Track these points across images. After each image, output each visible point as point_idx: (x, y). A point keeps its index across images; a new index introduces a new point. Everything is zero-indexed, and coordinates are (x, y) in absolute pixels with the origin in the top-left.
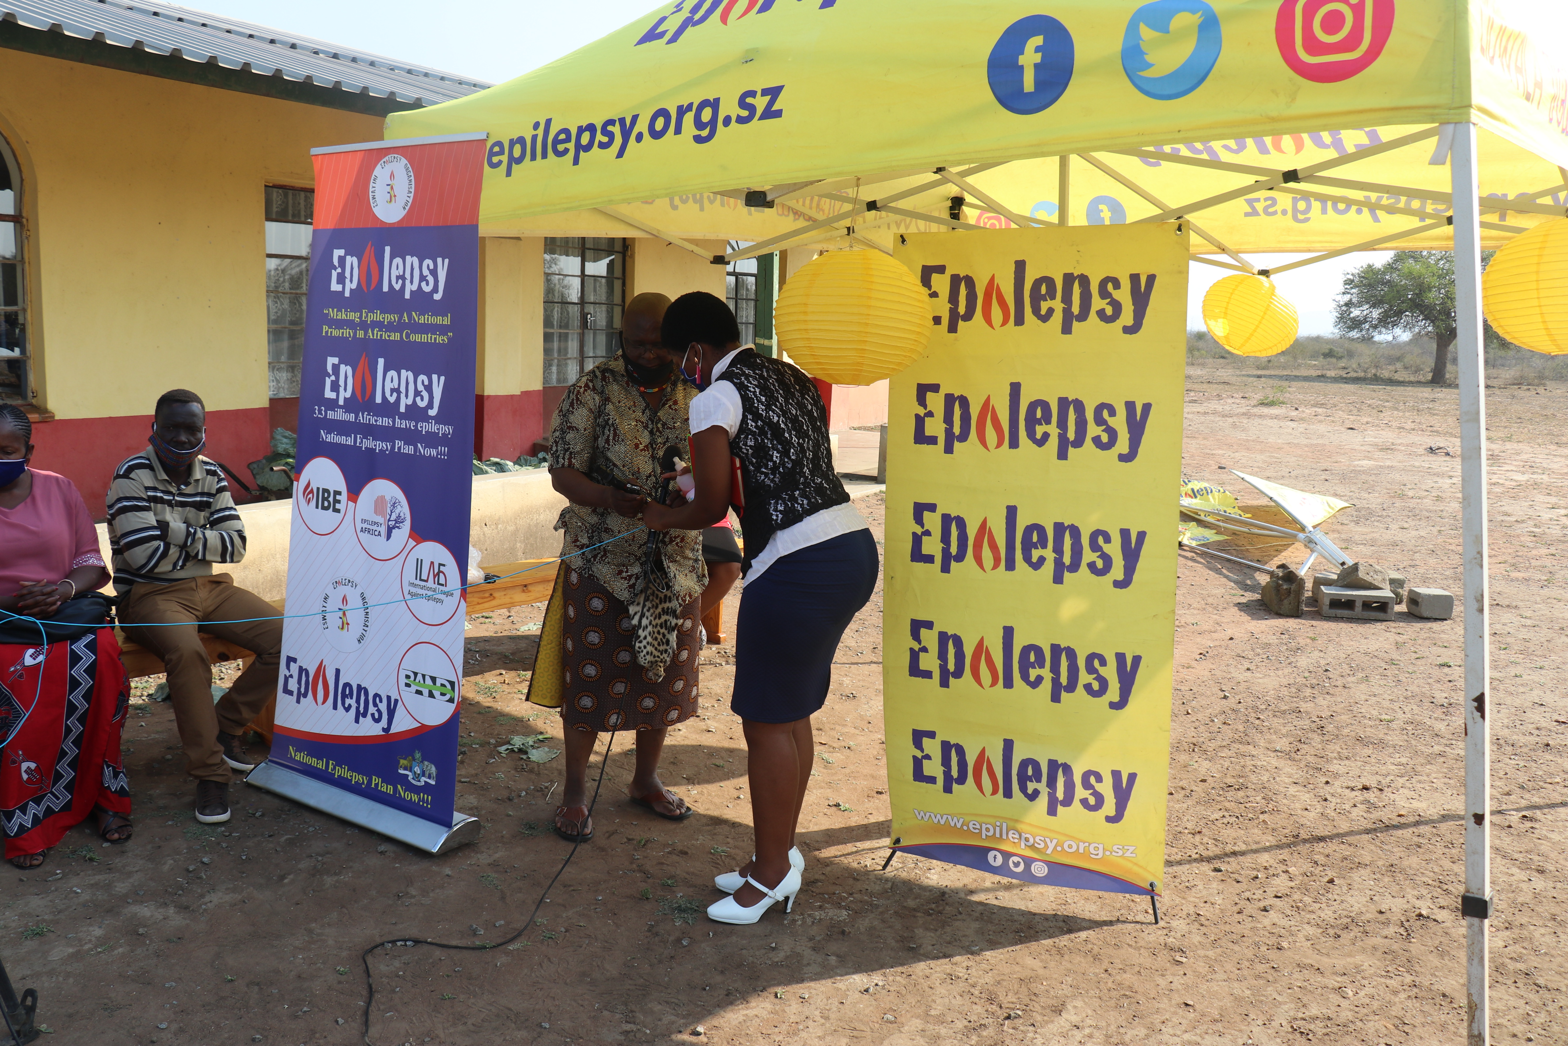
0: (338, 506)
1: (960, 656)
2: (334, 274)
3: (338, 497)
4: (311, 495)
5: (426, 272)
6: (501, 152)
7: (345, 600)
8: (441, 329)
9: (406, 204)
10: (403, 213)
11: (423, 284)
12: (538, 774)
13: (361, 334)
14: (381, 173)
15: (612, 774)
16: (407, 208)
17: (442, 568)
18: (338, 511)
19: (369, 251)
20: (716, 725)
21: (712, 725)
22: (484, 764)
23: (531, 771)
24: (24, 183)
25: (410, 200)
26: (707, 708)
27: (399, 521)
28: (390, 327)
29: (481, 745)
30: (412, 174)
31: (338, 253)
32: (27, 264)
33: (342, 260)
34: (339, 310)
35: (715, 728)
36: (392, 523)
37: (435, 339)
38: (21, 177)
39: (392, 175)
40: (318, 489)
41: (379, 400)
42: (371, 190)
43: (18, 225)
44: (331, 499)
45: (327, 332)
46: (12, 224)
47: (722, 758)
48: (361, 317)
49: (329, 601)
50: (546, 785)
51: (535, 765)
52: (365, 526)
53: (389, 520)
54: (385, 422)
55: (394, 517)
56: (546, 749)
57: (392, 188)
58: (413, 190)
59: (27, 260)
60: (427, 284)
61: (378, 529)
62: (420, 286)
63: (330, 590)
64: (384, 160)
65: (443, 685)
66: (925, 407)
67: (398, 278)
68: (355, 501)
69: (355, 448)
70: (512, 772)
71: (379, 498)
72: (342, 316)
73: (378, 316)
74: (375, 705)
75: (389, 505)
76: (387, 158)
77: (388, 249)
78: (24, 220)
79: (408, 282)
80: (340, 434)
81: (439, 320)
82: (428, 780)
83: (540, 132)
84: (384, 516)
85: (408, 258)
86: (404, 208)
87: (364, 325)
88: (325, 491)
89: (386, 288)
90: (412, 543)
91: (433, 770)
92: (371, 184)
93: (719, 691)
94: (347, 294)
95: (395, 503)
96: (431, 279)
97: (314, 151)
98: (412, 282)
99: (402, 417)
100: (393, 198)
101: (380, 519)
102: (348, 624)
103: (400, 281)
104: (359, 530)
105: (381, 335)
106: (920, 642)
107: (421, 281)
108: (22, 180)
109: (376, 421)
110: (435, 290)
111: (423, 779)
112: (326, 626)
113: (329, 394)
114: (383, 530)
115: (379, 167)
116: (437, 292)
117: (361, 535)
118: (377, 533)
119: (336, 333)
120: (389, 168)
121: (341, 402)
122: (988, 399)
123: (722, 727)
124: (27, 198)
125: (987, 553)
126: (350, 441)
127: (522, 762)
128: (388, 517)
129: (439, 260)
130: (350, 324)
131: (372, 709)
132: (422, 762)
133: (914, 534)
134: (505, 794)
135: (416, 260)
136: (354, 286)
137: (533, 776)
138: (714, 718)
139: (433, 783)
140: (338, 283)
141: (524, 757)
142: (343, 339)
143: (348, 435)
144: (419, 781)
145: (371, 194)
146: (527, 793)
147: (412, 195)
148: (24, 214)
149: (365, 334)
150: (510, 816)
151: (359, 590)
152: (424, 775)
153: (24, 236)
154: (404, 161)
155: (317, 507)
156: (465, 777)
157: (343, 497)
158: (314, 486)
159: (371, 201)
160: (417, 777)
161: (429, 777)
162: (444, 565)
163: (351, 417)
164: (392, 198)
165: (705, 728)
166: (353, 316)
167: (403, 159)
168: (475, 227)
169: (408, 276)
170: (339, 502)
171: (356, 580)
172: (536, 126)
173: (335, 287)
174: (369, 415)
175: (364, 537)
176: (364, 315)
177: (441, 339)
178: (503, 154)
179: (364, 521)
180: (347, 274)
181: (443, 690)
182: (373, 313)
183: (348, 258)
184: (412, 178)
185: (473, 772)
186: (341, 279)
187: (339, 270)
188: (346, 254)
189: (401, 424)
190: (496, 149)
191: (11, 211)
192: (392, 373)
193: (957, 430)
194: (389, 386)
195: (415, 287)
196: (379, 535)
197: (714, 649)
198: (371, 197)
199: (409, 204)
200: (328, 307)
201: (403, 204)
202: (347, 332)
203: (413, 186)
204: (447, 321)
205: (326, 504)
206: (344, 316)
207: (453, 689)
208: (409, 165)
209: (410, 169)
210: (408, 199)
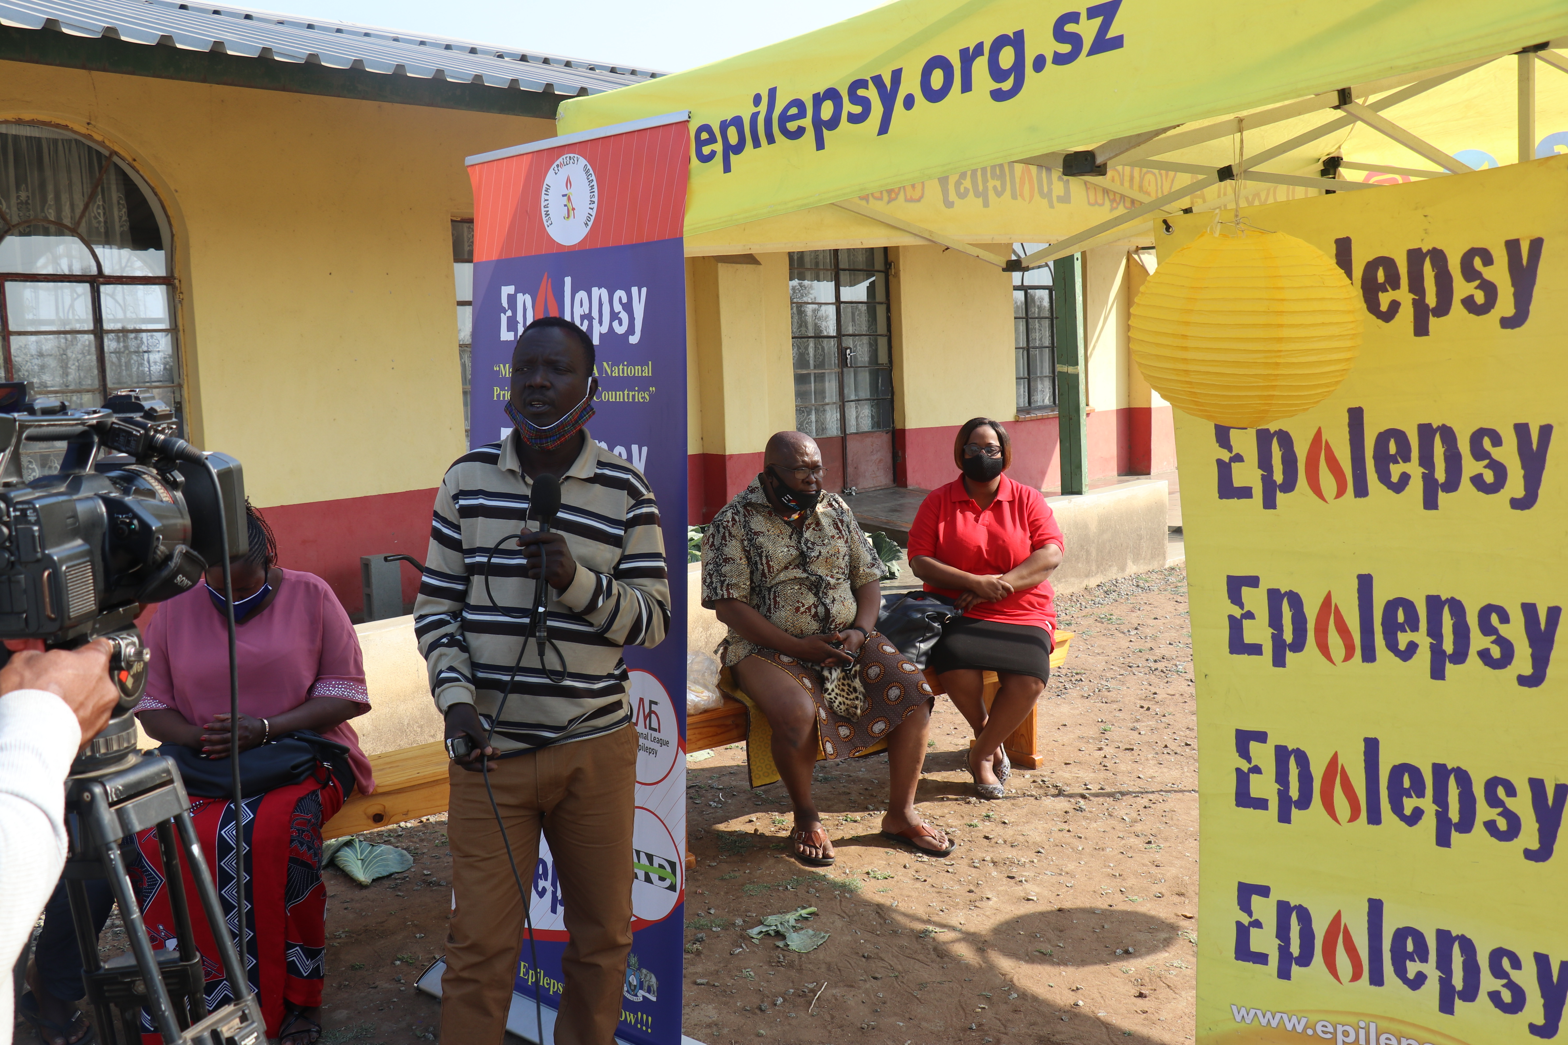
2: (504, 319)
5: (618, 308)
6: (712, 140)
9: (588, 219)
10: (585, 231)
11: (615, 324)
12: (800, 970)
14: (554, 179)
15: (900, 968)
16: (590, 224)
17: (654, 707)
19: (545, 286)
20: (1037, 890)
21: (1032, 889)
22: (728, 956)
23: (791, 965)
24: (175, 238)
25: (594, 213)
26: (1024, 865)
29: (725, 928)
30: (593, 177)
31: (507, 290)
32: (181, 332)
33: (512, 299)
35: (1037, 894)
37: (634, 396)
38: (172, 232)
39: (568, 182)
42: (543, 204)
43: (170, 287)
45: (498, 396)
46: (164, 287)
47: (1049, 941)
50: (811, 986)
51: (795, 957)
56: (811, 932)
57: (569, 199)
58: (596, 199)
59: (181, 328)
60: (621, 324)
62: (611, 327)
64: (558, 162)
65: (661, 866)
67: (583, 316)
70: (765, 967)
76: (561, 160)
77: (568, 280)
78: (177, 282)
79: (595, 322)
81: (637, 371)
82: (647, 995)
83: (763, 108)
85: (595, 291)
86: (586, 224)
91: (654, 980)
92: (543, 197)
93: (1038, 839)
96: (624, 316)
97: (470, 160)
100: (571, 212)
103: (586, 321)
107: (612, 321)
108: (173, 236)
110: (631, 330)
111: (641, 993)
115: (551, 172)
116: (633, 333)
120: (564, 172)
123: (1046, 893)
124: (178, 256)
127: (777, 952)
129: (635, 290)
132: (639, 969)
134: (755, 1000)
135: (604, 292)
137: (793, 973)
138: (1034, 878)
139: (654, 999)
140: (509, 330)
141: (781, 944)
144: (636, 995)
145: (543, 209)
146: (785, 1000)
147: (595, 206)
148: (176, 275)
150: (762, 1035)
152: (641, 988)
153: (177, 300)
154: (583, 161)
156: (701, 977)
159: (544, 219)
160: (633, 990)
161: (649, 991)
162: (656, 703)
164: (570, 212)
165: (1023, 894)
167: (581, 159)
168: (678, 242)
169: (595, 314)
172: (757, 100)
173: (505, 335)
177: (642, 397)
178: (715, 141)
180: (520, 318)
181: (662, 873)
183: (520, 296)
184: (595, 183)
185: (713, 968)
186: (512, 324)
187: (509, 313)
188: (517, 292)
190: (704, 136)
191: (162, 272)
195: (605, 329)
197: (1027, 776)
198: (543, 213)
199: (592, 219)
200: (498, 363)
201: (584, 219)
203: (596, 194)
204: (647, 371)
207: (674, 872)
208: (589, 167)
209: (591, 172)
210: (590, 211)
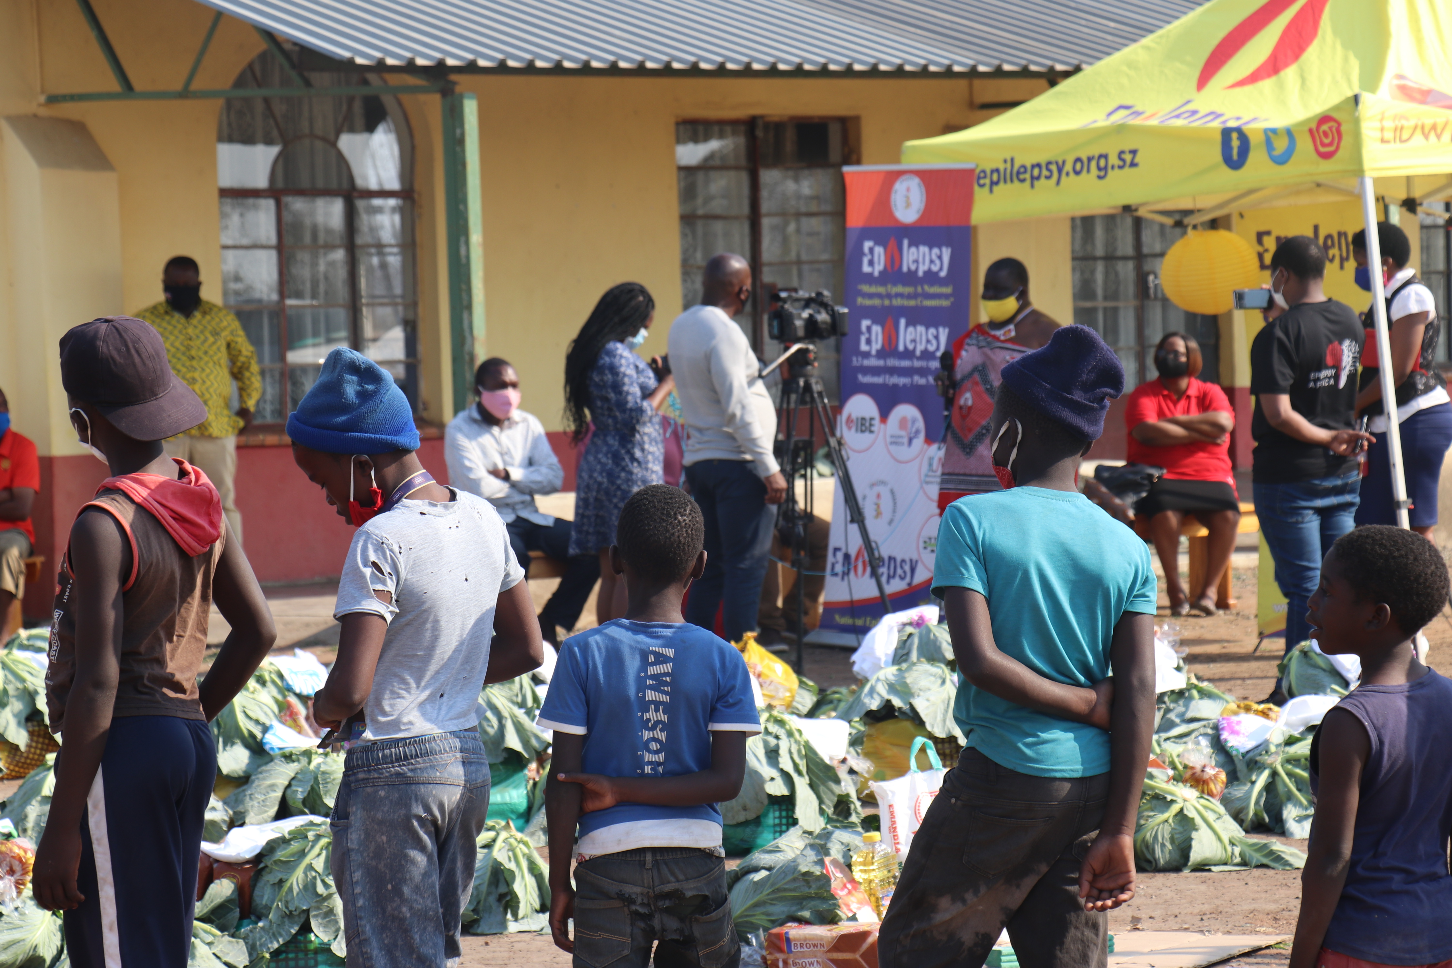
0: (872, 429)
2: (865, 260)
3: (873, 422)
4: (852, 424)
5: (934, 257)
7: (879, 496)
8: (946, 296)
9: (919, 211)
10: (917, 216)
11: (932, 266)
13: (887, 302)
14: (899, 187)
16: (920, 213)
18: (873, 432)
19: (892, 243)
25: (922, 208)
27: (917, 432)
28: (909, 297)
30: (923, 188)
31: (867, 245)
33: (871, 249)
34: (870, 286)
36: (912, 435)
37: (941, 303)
39: (908, 189)
40: (858, 417)
42: (892, 199)
44: (867, 424)
45: (862, 302)
48: (886, 290)
49: (866, 499)
53: (910, 433)
54: (905, 363)
55: (913, 430)
57: (908, 198)
58: (924, 200)
60: (935, 266)
61: (902, 440)
62: (930, 267)
63: (867, 491)
64: (902, 178)
67: (913, 262)
68: (884, 424)
69: (884, 385)
71: (903, 417)
73: (900, 289)
74: (902, 567)
75: (910, 422)
76: (904, 177)
77: (906, 241)
79: (921, 265)
80: (873, 375)
81: (944, 290)
83: (1008, 166)
84: (906, 431)
85: (921, 247)
86: (918, 213)
87: (889, 296)
88: (863, 418)
89: (905, 269)
90: (926, 447)
92: (893, 195)
94: (876, 274)
95: (914, 421)
96: (937, 262)
98: (924, 265)
99: (919, 359)
100: (909, 206)
101: (903, 433)
102: (881, 514)
103: (915, 264)
104: (888, 443)
105: (903, 303)
107: (930, 264)
109: (900, 363)
110: (941, 269)
113: (864, 347)
114: (906, 440)
115: (898, 183)
116: (943, 271)
118: (901, 443)
119: (868, 302)
120: (905, 184)
121: (873, 353)
126: (880, 381)
128: (909, 431)
129: (944, 249)
130: (880, 296)
131: (899, 571)
135: (926, 249)
136: (881, 268)
140: (869, 267)
142: (873, 307)
143: (879, 376)
145: (892, 202)
147: (923, 204)
149: (891, 302)
151: (889, 488)
154: (917, 180)
155: (857, 430)
157: (877, 422)
158: (854, 415)
159: (893, 208)
163: (881, 363)
166: (881, 290)
169: (921, 259)
170: (874, 425)
171: (887, 480)
172: (1005, 161)
173: (866, 269)
174: (894, 359)
175: (891, 447)
176: (888, 289)
177: (945, 303)
178: (987, 178)
179: (891, 436)
180: (875, 259)
182: (896, 287)
183: (876, 248)
184: (923, 192)
186: (871, 263)
187: (869, 257)
188: (874, 245)
189: (917, 364)
190: (982, 175)
192: (911, 329)
194: (909, 338)
195: (926, 268)
196: (903, 444)
198: (892, 205)
199: (921, 211)
200: (857, 284)
201: (917, 211)
202: (877, 302)
203: (924, 197)
204: (949, 290)
205: (864, 428)
206: (874, 290)
208: (921, 183)
209: (922, 185)
210: (921, 206)
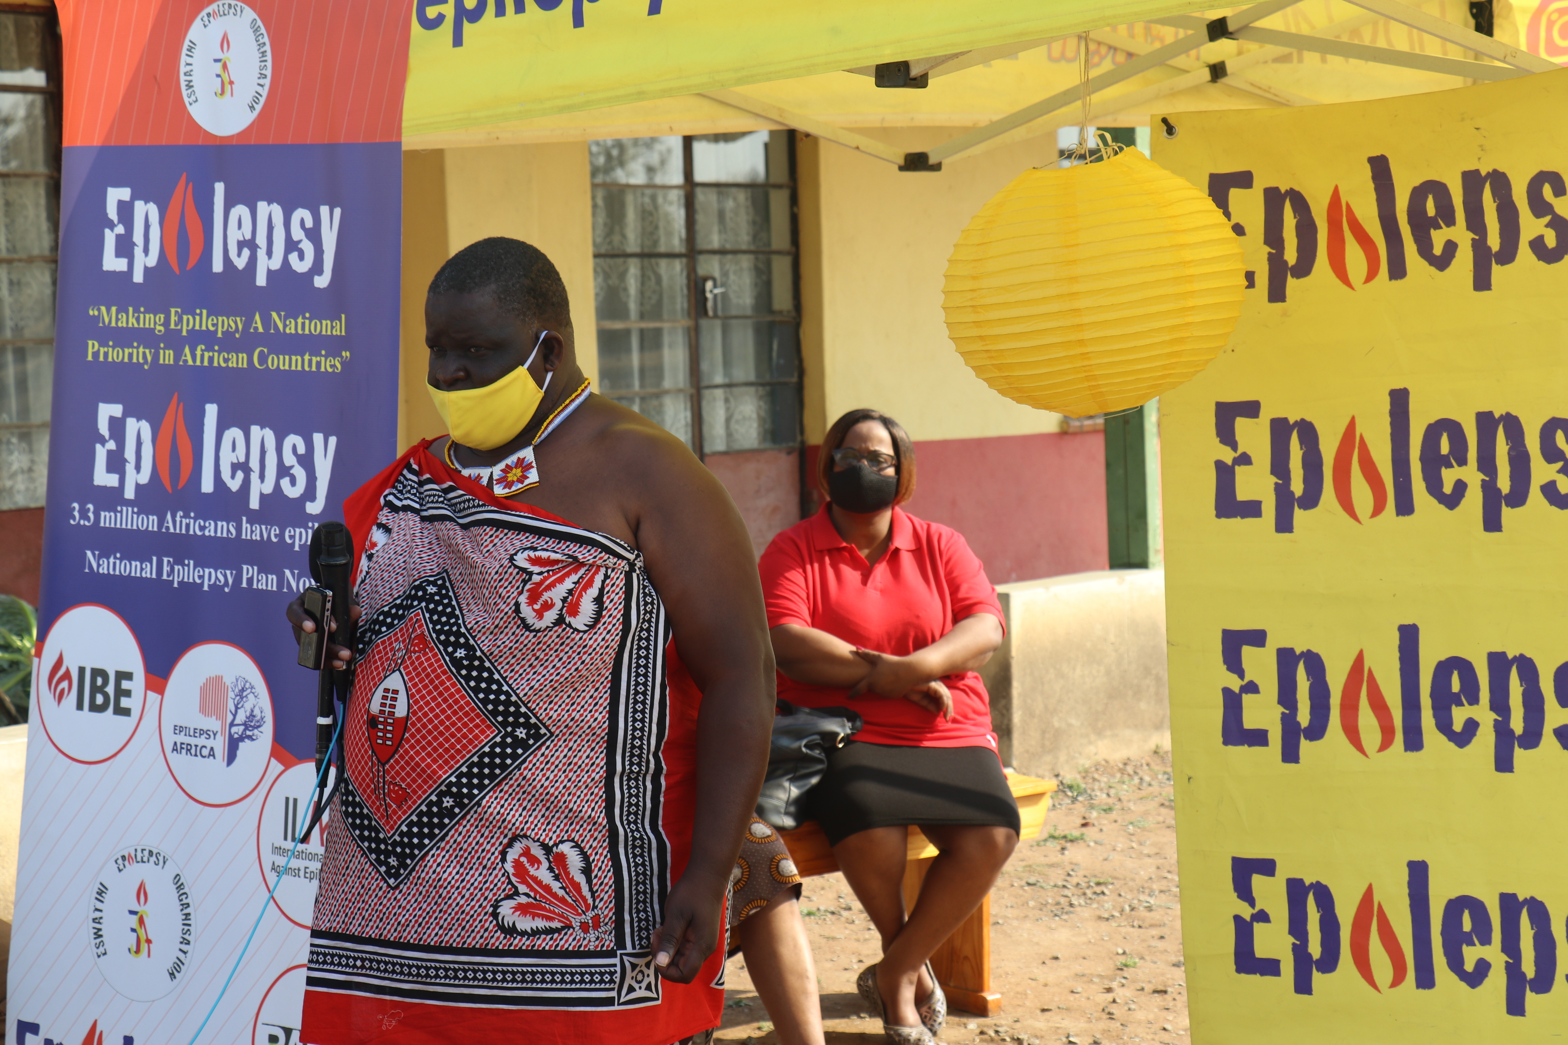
0: (125, 702)
1: (1330, 926)
2: (110, 238)
3: (125, 685)
4: (65, 684)
5: (298, 234)
7: (142, 892)
8: (330, 344)
9: (256, 100)
10: (249, 117)
11: (293, 257)
13: (167, 357)
14: (201, 36)
16: (258, 108)
18: (126, 712)
19: (182, 192)
25: (265, 92)
27: (252, 724)
28: (229, 343)
30: (266, 39)
31: (117, 194)
33: (125, 209)
34: (122, 309)
36: (238, 730)
37: (318, 363)
39: (225, 41)
40: (82, 670)
41: (207, 486)
42: (182, 69)
44: (110, 689)
45: (96, 354)
48: (166, 323)
49: (107, 897)
52: (181, 738)
53: (232, 725)
54: (221, 529)
55: (241, 717)
57: (225, 67)
58: (268, 72)
60: (301, 258)
61: (210, 743)
62: (285, 260)
63: (110, 876)
64: (209, 10)
66: (1234, 446)
67: (241, 245)
68: (161, 691)
69: (159, 584)
71: (209, 680)
72: (129, 320)
73: (203, 321)
75: (231, 695)
76: (214, 7)
77: (219, 188)
79: (261, 254)
80: (128, 556)
81: (325, 327)
84: (221, 717)
85: (262, 206)
86: (252, 108)
87: (174, 340)
88: (97, 672)
89: (218, 266)
90: (276, 767)
92: (186, 58)
94: (138, 277)
95: (243, 690)
96: (309, 247)
98: (269, 253)
99: (255, 518)
100: (228, 87)
101: (212, 724)
102: (149, 941)
103: (246, 252)
104: (168, 747)
105: (211, 359)
106: (1252, 902)
107: (287, 252)
109: (202, 528)
110: (317, 265)
112: (101, 950)
113: (103, 478)
114: (220, 745)
115: (197, 22)
116: (320, 272)
117: (172, 757)
118: (205, 752)
119: (116, 355)
120: (219, 27)
121: (129, 493)
122: (1352, 426)
125: (1367, 720)
126: (148, 571)
128: (230, 718)
129: (324, 210)
130: (146, 337)
133: (1227, 691)
135: (276, 210)
136: (152, 260)
140: (118, 255)
142: (131, 367)
143: (144, 558)
145: (182, 78)
147: (267, 82)
149: (177, 357)
151: (171, 870)
154: (248, 13)
155: (80, 706)
157: (137, 685)
158: (72, 664)
159: (184, 92)
163: (151, 523)
164: (225, 86)
166: (152, 321)
167: (246, 10)
169: (261, 239)
170: (128, 693)
171: (165, 849)
174: (186, 516)
175: (179, 761)
176: (173, 318)
177: (327, 365)
179: (179, 729)
180: (138, 237)
182: (194, 315)
183: (139, 205)
184: (268, 48)
186: (125, 248)
187: (120, 229)
189: (252, 532)
192: (234, 433)
193: (1297, 487)
194: (227, 458)
195: (276, 263)
196: (212, 753)
198: (182, 84)
199: (262, 100)
201: (249, 100)
202: (139, 354)
203: (269, 64)
204: (340, 328)
205: (100, 699)
206: (132, 321)
208: (259, 23)
209: (263, 30)
210: (260, 89)
